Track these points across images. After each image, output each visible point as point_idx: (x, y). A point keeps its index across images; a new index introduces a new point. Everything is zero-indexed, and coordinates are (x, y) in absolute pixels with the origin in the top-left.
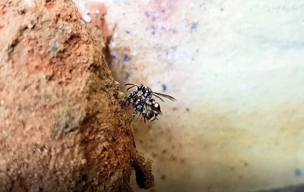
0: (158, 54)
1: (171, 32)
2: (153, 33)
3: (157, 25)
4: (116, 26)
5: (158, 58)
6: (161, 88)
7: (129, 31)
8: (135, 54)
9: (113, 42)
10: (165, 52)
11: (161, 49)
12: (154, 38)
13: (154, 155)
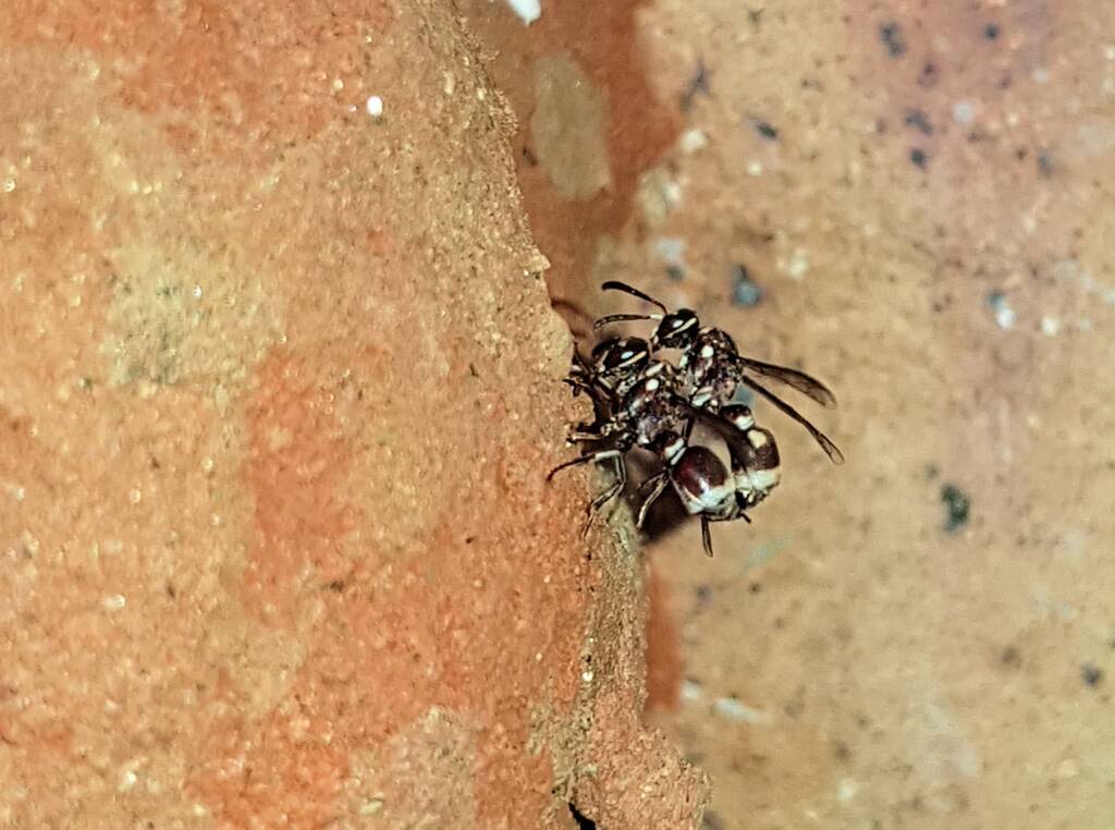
0: (942, 290)
1: (1028, 169)
2: (918, 158)
3: (948, 114)
4: (701, 81)
5: (939, 318)
6: (939, 513)
7: (774, 124)
8: (798, 269)
9: (674, 179)
10: (982, 285)
11: (959, 265)
12: (924, 185)
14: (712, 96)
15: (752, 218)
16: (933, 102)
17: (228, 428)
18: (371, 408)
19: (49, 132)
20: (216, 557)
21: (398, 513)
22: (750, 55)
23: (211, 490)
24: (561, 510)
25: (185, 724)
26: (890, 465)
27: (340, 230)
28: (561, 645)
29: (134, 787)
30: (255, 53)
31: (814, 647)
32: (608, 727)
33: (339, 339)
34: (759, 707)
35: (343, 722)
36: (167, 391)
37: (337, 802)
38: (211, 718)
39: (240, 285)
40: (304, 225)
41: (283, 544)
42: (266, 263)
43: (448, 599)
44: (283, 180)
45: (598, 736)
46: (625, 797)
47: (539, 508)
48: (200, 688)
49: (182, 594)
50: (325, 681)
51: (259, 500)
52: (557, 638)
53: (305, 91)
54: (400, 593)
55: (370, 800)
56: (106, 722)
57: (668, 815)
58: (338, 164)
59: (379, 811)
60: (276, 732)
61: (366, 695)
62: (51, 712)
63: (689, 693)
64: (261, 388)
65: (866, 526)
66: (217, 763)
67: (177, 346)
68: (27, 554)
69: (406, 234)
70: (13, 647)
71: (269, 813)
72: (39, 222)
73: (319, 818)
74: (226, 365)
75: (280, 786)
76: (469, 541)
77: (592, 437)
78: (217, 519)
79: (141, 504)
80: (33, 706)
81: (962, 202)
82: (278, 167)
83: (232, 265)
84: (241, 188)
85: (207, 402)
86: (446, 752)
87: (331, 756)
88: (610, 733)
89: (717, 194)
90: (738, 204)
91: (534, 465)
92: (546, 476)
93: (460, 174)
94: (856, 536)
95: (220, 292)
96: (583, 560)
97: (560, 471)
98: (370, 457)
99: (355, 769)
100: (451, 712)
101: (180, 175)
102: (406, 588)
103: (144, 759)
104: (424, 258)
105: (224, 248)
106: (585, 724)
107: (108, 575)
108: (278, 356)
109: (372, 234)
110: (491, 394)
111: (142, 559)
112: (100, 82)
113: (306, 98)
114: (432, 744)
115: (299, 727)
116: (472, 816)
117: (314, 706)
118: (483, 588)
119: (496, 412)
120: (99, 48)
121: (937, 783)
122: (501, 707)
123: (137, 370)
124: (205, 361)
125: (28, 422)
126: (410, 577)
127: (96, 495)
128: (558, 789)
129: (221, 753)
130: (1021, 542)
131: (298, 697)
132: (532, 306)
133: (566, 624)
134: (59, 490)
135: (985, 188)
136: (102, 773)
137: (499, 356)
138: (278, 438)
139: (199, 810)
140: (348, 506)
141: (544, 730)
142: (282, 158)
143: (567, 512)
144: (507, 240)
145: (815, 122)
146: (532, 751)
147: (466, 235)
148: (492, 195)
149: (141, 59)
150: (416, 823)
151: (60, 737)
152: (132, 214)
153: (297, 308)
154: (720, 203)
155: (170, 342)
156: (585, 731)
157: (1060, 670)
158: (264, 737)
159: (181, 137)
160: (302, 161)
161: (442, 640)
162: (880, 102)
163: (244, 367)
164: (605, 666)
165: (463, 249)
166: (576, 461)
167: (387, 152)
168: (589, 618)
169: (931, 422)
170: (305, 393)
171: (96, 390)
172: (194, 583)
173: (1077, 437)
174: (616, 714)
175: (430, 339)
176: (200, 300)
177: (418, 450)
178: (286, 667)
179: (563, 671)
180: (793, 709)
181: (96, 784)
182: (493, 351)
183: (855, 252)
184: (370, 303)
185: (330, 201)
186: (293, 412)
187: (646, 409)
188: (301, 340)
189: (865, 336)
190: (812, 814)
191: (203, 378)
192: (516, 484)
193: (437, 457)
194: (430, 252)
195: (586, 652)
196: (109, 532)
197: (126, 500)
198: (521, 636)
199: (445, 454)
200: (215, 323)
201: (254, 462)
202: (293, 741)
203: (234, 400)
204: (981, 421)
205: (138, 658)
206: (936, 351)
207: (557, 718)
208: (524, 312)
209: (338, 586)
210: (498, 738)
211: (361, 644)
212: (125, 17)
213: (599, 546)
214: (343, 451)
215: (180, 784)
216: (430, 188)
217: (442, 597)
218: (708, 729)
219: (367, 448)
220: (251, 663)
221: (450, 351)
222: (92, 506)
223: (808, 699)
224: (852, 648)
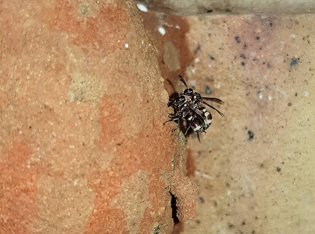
1: (265, 66)
2: (243, 64)
4: (199, 48)
5: (247, 96)
6: (248, 136)
7: (214, 57)
8: (219, 87)
9: (193, 69)
10: (256, 90)
11: (251, 86)
12: (244, 70)
13: (231, 226)
14: (201, 51)
15: (209, 76)
16: (246, 52)
17: (95, 111)
18: (126, 108)
19: (58, 49)
20: (93, 138)
21: (132, 130)
22: (208, 42)
23: (92, 124)
24: (167, 131)
25: (87, 172)
26: (238, 127)
27: (119, 71)
28: (167, 158)
29: (77, 185)
30: (101, 34)
31: (222, 163)
32: (177, 176)
33: (119, 93)
34: (211, 176)
35: (121, 173)
36: (83, 103)
37: (119, 189)
38: (93, 171)
39: (98, 81)
40: (111, 69)
41: (108, 136)
42: (103, 77)
43: (143, 148)
44: (107, 60)
45: (175, 178)
46: (181, 190)
47: (162, 130)
48: (90, 165)
49: (86, 145)
50: (117, 164)
51: (102, 126)
52: (166, 157)
53: (112, 42)
54: (132, 146)
55: (126, 189)
56: (70, 172)
57: (189, 194)
58: (119, 58)
59: (128, 191)
60: (106, 174)
61: (125, 167)
62: (59, 169)
63: (197, 173)
64: (103, 103)
65: (233, 139)
66: (94, 180)
67: (84, 94)
68: (53, 136)
69: (133, 73)
70: (51, 155)
71: (105, 191)
72: (55, 68)
73: (116, 192)
74: (95, 98)
75: (107, 186)
76: (147, 136)
77: (173, 116)
78: (93, 130)
79: (77, 126)
80: (55, 168)
81: (252, 73)
82: (106, 57)
83: (96, 77)
84: (98, 62)
85: (91, 106)
86: (142, 179)
87: (118, 179)
88: (177, 177)
89: (202, 71)
90: (206, 73)
91: (161, 121)
92: (163, 123)
93: (145, 61)
94: (231, 141)
95: (94, 83)
96: (172, 141)
97: (166, 123)
98: (126, 118)
99: (123, 182)
100: (143, 171)
101: (85, 59)
102: (134, 146)
103: (79, 180)
104: (138, 78)
105: (94, 74)
106: (172, 175)
107: (70, 141)
108: (106, 97)
109: (126, 72)
110: (152, 107)
111: (77, 138)
112: (68, 39)
113: (112, 44)
114: (139, 177)
115: (111, 173)
116: (148, 193)
117: (114, 169)
118: (150, 146)
119: (153, 110)
120: (68, 32)
121: (247, 191)
122: (154, 170)
123: (76, 99)
124: (90, 97)
125: (53, 109)
126: (134, 143)
127: (68, 125)
128: (167, 188)
129: (95, 179)
130: (264, 142)
131: (111, 167)
132: (160, 88)
133: (168, 154)
134: (60, 123)
135: (257, 70)
136: (70, 182)
137: (154, 98)
138: (106, 114)
139: (90, 190)
140: (121, 128)
141: (163, 176)
142: (107, 56)
143: (168, 131)
144: (155, 75)
145: (222, 57)
146: (161, 180)
147: (146, 73)
148: (152, 66)
149: (77, 35)
150: (136, 193)
151: (61, 175)
152: (75, 66)
153: (110, 86)
154: (203, 73)
155: (83, 93)
156: (172, 176)
157: (272, 168)
158: (104, 175)
159: (85, 51)
160: (111, 56)
161: (141, 156)
162: (235, 52)
163: (99, 99)
164: (177, 164)
165: (146, 76)
166: (170, 121)
167: (129, 56)
168: (173, 153)
169: (246, 118)
170: (112, 105)
171: (68, 103)
172: (89, 143)
173: (276, 121)
174: (179, 173)
175: (139, 94)
176: (90, 84)
177: (136, 117)
178: (108, 161)
179: (167, 164)
180: (218, 176)
181: (69, 185)
182: (152, 97)
183: (230, 83)
184: (126, 86)
185: (117, 65)
186: (109, 108)
187: (184, 110)
188: (111, 93)
189: (232, 101)
190: (222, 197)
191: (90, 100)
192: (157, 125)
193: (140, 118)
194: (139, 77)
195: (172, 160)
196: (71, 132)
197: (74, 126)
198: (158, 156)
199: (142, 118)
200: (93, 89)
201: (101, 118)
202: (110, 176)
203: (97, 105)
204: (256, 118)
205: (77, 158)
206: (246, 104)
207: (166, 174)
208: (159, 90)
209: (119, 145)
210: (153, 177)
211: (124, 156)
212: (74, 26)
213: (175, 139)
214: (120, 117)
215: (86, 185)
216: (139, 64)
217: (141, 148)
218: (201, 180)
219: (125, 116)
220: (101, 160)
221: (143, 97)
222: (67, 127)
223: (221, 174)
224: (230, 164)
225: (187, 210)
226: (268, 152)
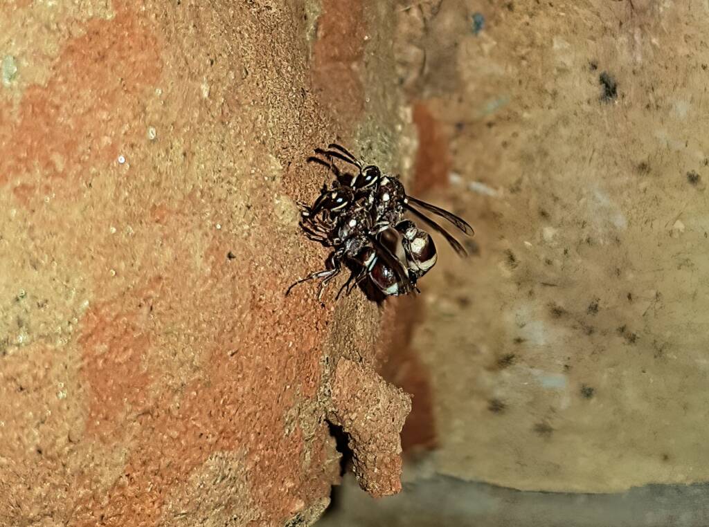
6: (598, 90)
13: (557, 313)
26: (569, 63)
30: (70, 122)
31: (526, 158)
34: (496, 188)
46: (356, 421)
47: (281, 312)
49: (46, 451)
57: (381, 430)
61: (171, 462)
63: (454, 179)
65: (555, 94)
67: (27, 325)
76: (233, 354)
86: (224, 478)
94: (549, 101)
102: (191, 400)
121: (602, 231)
123: (5, 343)
130: (648, 107)
131: (128, 475)
138: (100, 348)
147: (223, 174)
157: (674, 176)
165: (222, 181)
167: (163, 155)
169: (593, 38)
172: (53, 443)
173: (682, 50)
180: (515, 189)
186: (110, 330)
190: (528, 244)
192: (265, 304)
194: (199, 195)
203: (69, 340)
204: (623, 39)
209: (148, 412)
218: (466, 197)
223: (523, 186)
224: (548, 159)
225: (376, 470)
226: (662, 134)
